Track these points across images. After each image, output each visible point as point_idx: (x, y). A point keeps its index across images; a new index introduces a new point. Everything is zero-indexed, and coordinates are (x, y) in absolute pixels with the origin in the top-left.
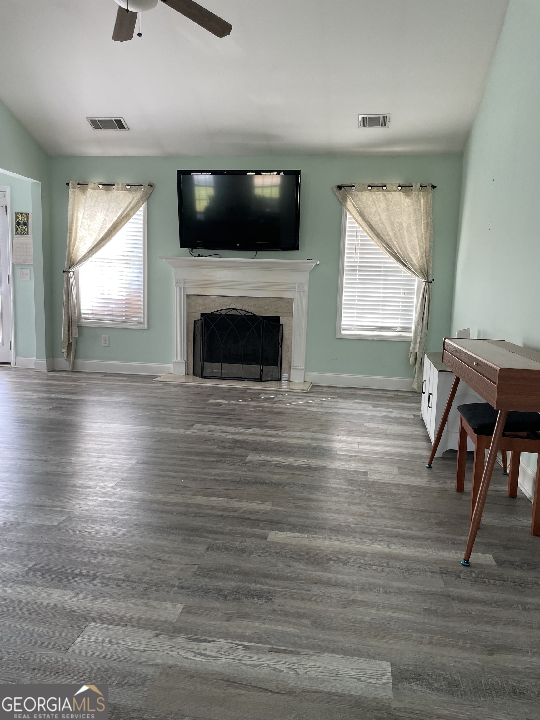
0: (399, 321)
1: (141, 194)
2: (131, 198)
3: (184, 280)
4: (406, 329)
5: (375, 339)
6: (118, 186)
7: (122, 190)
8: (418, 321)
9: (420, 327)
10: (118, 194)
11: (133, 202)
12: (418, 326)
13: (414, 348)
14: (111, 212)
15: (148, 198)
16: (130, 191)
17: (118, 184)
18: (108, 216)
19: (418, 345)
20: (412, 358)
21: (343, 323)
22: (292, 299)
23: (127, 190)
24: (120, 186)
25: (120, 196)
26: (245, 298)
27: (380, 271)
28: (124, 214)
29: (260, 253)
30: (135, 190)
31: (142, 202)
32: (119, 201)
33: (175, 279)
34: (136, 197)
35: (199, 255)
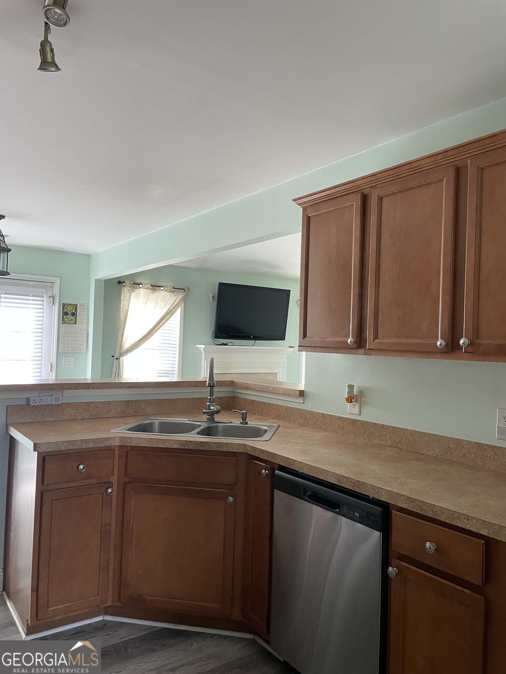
1: (183, 295)
2: (174, 298)
6: (167, 288)
7: (169, 292)
10: (167, 295)
11: (176, 302)
15: (185, 299)
16: (173, 292)
17: (167, 286)
22: (276, 374)
23: (172, 292)
24: (169, 288)
25: (167, 296)
28: (169, 311)
30: (177, 292)
31: (181, 302)
32: (166, 300)
33: (206, 362)
34: (179, 298)
35: (223, 343)
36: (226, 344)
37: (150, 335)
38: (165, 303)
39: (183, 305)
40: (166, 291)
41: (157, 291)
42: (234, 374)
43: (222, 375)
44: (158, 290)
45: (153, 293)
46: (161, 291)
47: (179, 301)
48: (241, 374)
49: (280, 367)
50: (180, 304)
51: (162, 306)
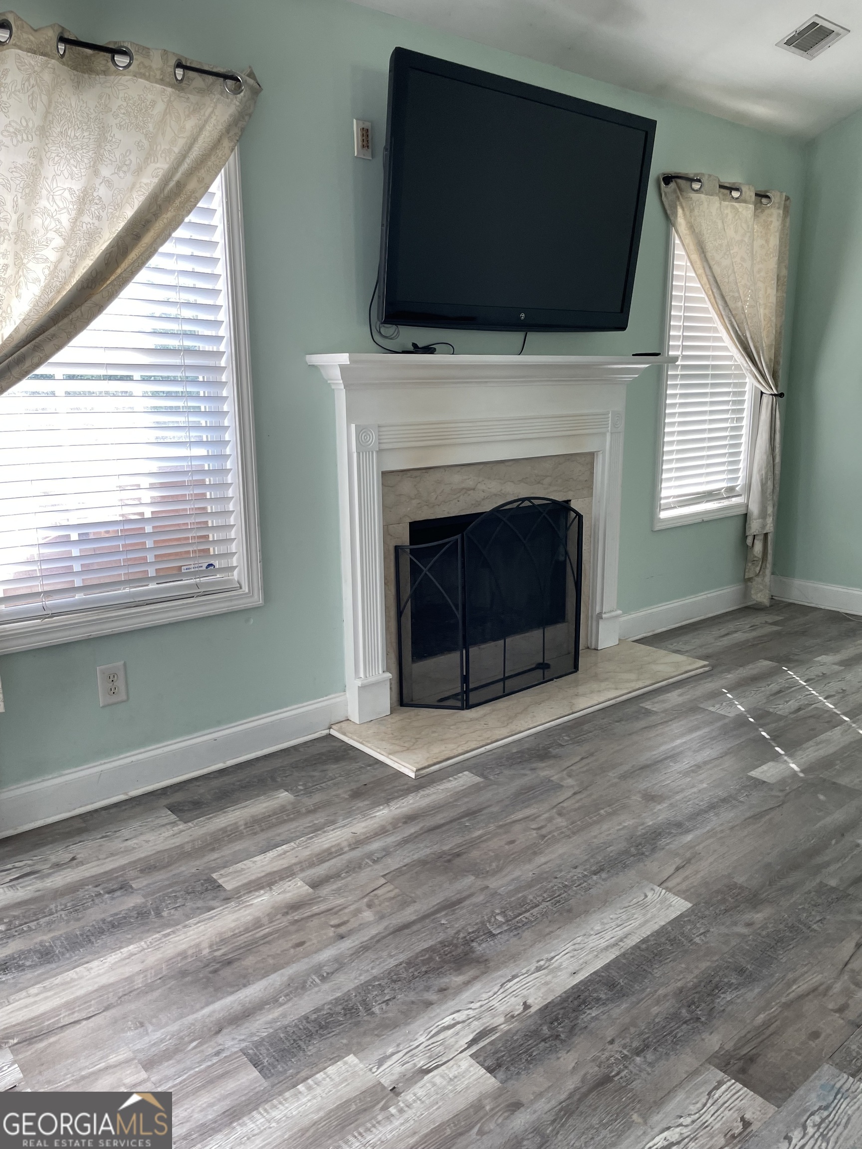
0: (724, 476)
2: (190, 124)
3: (379, 427)
4: (731, 491)
5: (705, 519)
6: (146, 63)
7: (161, 81)
8: (766, 473)
9: (770, 483)
10: (150, 97)
11: (201, 140)
12: (766, 482)
13: (764, 526)
14: (119, 168)
15: (241, 133)
16: (182, 90)
18: (109, 183)
19: (770, 520)
20: (758, 547)
21: (664, 493)
22: (592, 455)
23: (178, 84)
24: (156, 62)
25: (154, 103)
26: (507, 464)
27: (705, 376)
28: (172, 184)
29: (534, 337)
30: (201, 92)
31: (226, 143)
32: (151, 127)
33: (353, 426)
34: (213, 120)
35: (415, 345)
36: (428, 350)
37: (88, 304)
38: (146, 143)
39: (233, 160)
40: (143, 76)
41: (98, 74)
42: (458, 469)
43: (416, 477)
44: (105, 73)
45: (78, 85)
46: (117, 73)
47: (216, 135)
48: (482, 466)
49: (604, 434)
50: (220, 153)
51: (132, 157)
